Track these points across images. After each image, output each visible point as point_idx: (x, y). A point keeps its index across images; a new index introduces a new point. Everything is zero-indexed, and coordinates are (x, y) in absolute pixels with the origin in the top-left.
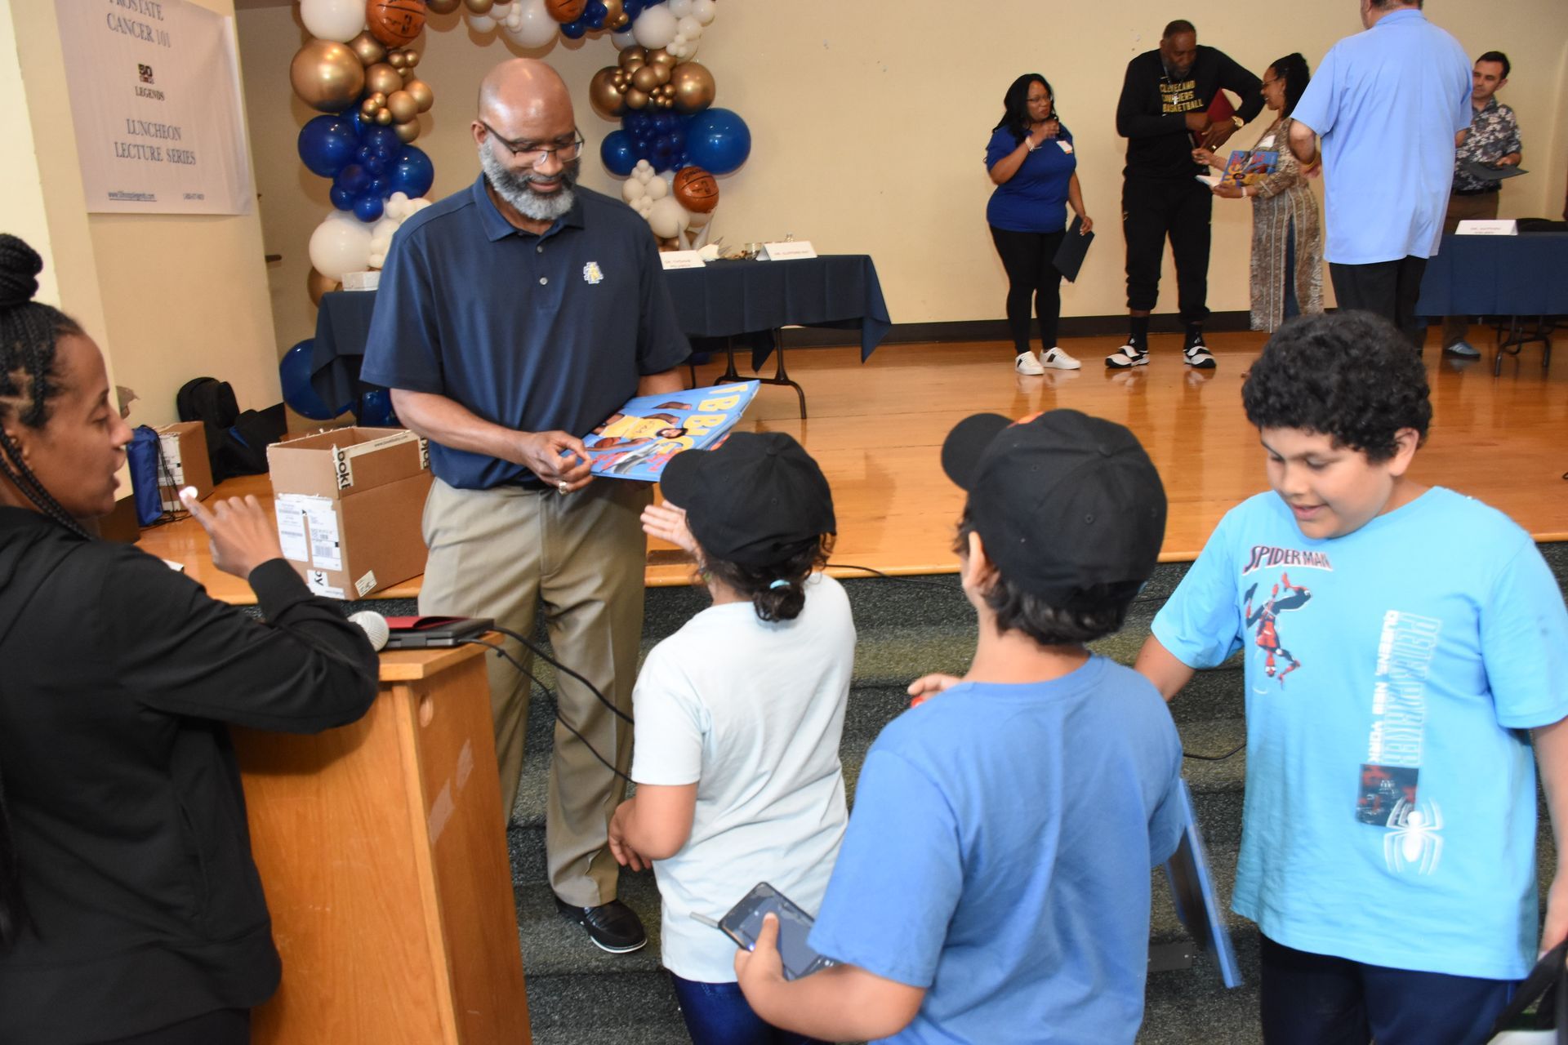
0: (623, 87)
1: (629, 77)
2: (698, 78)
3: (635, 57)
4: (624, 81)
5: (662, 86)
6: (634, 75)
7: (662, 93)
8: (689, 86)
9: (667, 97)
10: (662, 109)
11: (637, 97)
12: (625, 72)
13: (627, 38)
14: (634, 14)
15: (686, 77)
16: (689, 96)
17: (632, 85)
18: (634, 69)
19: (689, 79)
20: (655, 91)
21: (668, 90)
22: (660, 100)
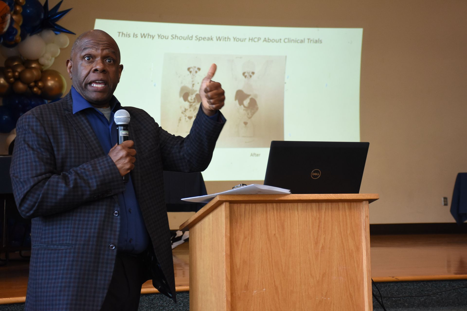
0: (12, 79)
1: (17, 74)
2: (57, 79)
3: (16, 63)
4: (14, 76)
5: (36, 82)
6: (20, 73)
7: (36, 85)
8: (50, 83)
9: (40, 88)
10: (35, 95)
11: (21, 86)
12: (14, 71)
13: (12, 52)
14: (23, 37)
15: (49, 78)
16: (51, 89)
17: (19, 79)
18: (19, 70)
19: (51, 80)
20: (32, 84)
21: (40, 84)
22: (35, 89)
